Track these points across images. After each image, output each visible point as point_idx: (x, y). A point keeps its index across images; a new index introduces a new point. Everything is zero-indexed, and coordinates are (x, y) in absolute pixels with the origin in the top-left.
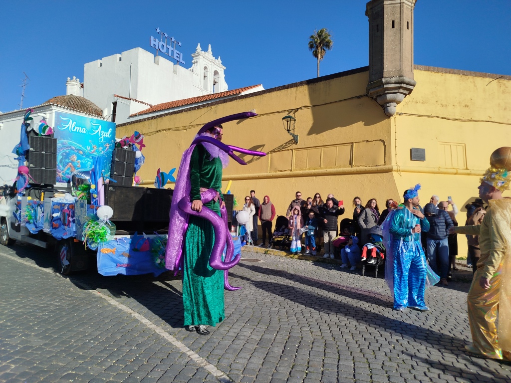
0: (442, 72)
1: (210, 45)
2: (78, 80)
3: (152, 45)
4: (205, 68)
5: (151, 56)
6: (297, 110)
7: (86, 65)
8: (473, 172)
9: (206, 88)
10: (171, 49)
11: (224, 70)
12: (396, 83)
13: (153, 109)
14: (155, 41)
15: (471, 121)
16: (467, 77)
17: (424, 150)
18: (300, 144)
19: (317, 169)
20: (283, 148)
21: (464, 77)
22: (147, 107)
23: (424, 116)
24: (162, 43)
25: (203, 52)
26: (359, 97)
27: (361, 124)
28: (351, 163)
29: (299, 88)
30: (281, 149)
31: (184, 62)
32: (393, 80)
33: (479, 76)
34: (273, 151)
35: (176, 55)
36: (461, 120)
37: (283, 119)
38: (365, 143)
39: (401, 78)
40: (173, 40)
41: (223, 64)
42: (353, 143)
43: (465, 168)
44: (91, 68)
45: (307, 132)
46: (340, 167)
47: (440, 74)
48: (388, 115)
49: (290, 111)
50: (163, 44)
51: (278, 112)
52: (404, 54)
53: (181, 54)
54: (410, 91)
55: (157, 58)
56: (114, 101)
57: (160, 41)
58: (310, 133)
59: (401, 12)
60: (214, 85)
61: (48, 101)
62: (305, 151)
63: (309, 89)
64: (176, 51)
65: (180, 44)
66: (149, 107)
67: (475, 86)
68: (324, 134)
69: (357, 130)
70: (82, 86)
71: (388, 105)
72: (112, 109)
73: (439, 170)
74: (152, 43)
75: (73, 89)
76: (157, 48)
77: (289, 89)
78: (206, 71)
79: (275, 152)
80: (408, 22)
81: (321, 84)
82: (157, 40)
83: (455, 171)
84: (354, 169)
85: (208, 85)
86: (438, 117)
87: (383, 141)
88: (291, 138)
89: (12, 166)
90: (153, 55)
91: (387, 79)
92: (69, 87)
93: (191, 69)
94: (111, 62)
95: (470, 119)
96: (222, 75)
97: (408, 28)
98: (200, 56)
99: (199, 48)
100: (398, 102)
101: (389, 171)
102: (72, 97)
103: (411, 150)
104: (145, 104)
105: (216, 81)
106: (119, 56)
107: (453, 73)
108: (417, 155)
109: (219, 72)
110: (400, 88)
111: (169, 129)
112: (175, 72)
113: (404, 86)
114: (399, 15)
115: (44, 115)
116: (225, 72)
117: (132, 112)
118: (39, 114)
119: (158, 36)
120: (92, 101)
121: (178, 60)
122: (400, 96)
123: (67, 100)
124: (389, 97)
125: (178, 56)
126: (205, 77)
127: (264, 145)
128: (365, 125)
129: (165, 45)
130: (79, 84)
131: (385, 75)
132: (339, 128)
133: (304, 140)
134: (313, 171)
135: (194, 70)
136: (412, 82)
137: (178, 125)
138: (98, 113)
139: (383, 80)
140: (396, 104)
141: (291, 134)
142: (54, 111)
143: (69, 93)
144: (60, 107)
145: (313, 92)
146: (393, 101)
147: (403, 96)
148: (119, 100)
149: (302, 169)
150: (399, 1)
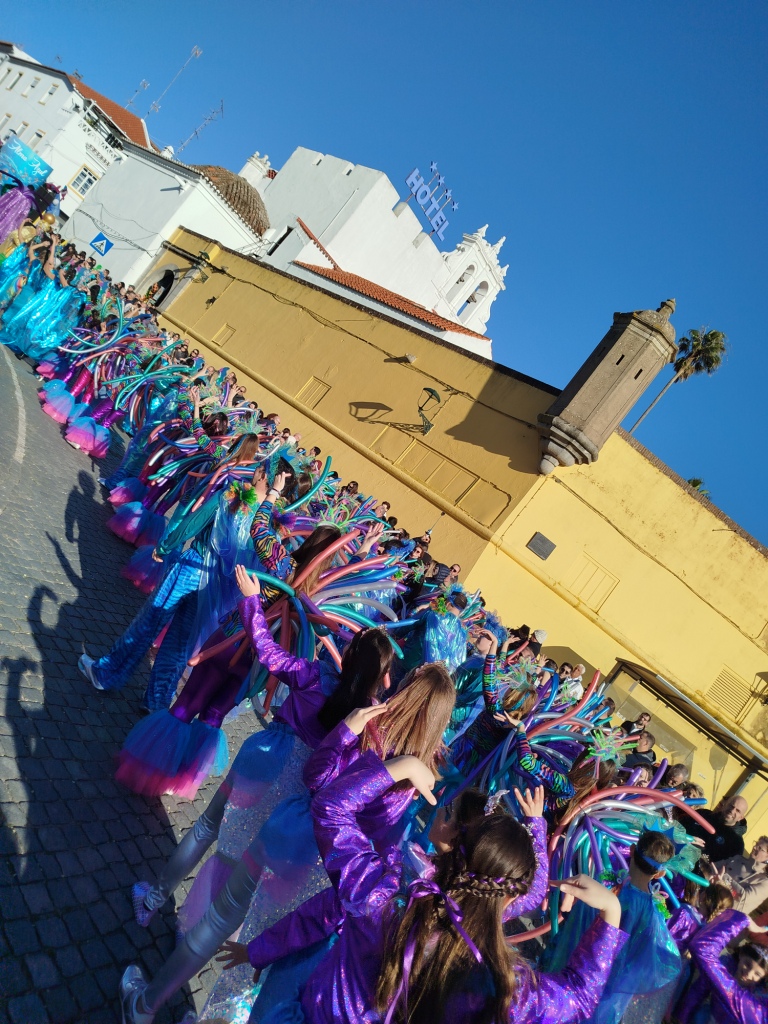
0: (660, 469)
1: (504, 238)
2: (269, 163)
3: (409, 182)
4: (471, 268)
5: (395, 197)
6: (457, 392)
7: (300, 149)
8: (600, 621)
9: (450, 297)
10: (435, 204)
11: (501, 291)
12: (567, 433)
13: (335, 276)
14: (418, 179)
15: (652, 558)
16: (693, 500)
17: (553, 546)
18: (427, 438)
19: (420, 482)
20: (407, 429)
21: (688, 497)
22: (327, 265)
23: (589, 506)
24: (426, 188)
25: (485, 242)
26: (530, 426)
27: (507, 460)
28: (457, 501)
29: (483, 367)
30: (404, 428)
31: (442, 238)
32: (566, 427)
33: (711, 511)
34: (393, 425)
35: (437, 218)
36: (639, 548)
37: (425, 389)
38: (491, 486)
39: (577, 432)
40: (449, 194)
41: (506, 280)
42: (479, 477)
43: (596, 610)
44: (304, 160)
45: (447, 429)
46: (444, 496)
47: (656, 470)
48: (539, 472)
49: (449, 388)
50: (428, 191)
51: (436, 380)
52: (604, 405)
53: (447, 223)
54: (585, 461)
55: (402, 205)
56: (291, 226)
57: (426, 183)
58: (449, 432)
59: (640, 352)
60: (468, 302)
61: (206, 168)
62: (425, 450)
63: (492, 377)
64: (441, 213)
65: (456, 207)
66: (331, 267)
67: (695, 519)
68: (462, 444)
69: (496, 465)
70: (272, 174)
71: (546, 456)
72: (281, 236)
73: (555, 584)
74: (412, 179)
75: (253, 173)
76: (414, 190)
78: (469, 272)
79: (395, 427)
80: (641, 371)
81: (507, 380)
82: (422, 180)
83: (576, 602)
84: (456, 510)
85: (457, 297)
86: (609, 522)
87: (510, 497)
88: (420, 422)
89: (98, 224)
90: (398, 198)
91: (560, 421)
92: (249, 166)
93: (447, 254)
94: (334, 168)
95: (653, 555)
96: (491, 295)
97: (636, 377)
98: (474, 245)
99: (483, 231)
100: (562, 464)
101: (486, 538)
102: (242, 183)
103: (536, 533)
104: (330, 259)
105: (476, 297)
106: (350, 166)
108: (540, 545)
109: (490, 288)
110: (569, 443)
111: (309, 311)
112: (416, 243)
113: (577, 445)
114: (634, 353)
115: (183, 183)
116: (501, 294)
117: (300, 259)
118: (177, 177)
119: (427, 175)
120: (267, 207)
121: (436, 228)
122: (566, 456)
123: (231, 183)
124: (552, 446)
125: (440, 223)
126: (461, 280)
127: (391, 410)
128: (510, 465)
129: (429, 195)
130: (268, 167)
131: (562, 415)
132: (480, 448)
133: (437, 436)
134: (412, 481)
135: (449, 259)
136: (592, 446)
137: (322, 313)
138: (259, 229)
139: (555, 420)
140: (557, 463)
141: (422, 415)
142: (198, 186)
143: (242, 174)
144: (211, 187)
145: (491, 383)
146: (555, 456)
147: (573, 459)
148: (298, 230)
149: (405, 471)
150: (647, 336)
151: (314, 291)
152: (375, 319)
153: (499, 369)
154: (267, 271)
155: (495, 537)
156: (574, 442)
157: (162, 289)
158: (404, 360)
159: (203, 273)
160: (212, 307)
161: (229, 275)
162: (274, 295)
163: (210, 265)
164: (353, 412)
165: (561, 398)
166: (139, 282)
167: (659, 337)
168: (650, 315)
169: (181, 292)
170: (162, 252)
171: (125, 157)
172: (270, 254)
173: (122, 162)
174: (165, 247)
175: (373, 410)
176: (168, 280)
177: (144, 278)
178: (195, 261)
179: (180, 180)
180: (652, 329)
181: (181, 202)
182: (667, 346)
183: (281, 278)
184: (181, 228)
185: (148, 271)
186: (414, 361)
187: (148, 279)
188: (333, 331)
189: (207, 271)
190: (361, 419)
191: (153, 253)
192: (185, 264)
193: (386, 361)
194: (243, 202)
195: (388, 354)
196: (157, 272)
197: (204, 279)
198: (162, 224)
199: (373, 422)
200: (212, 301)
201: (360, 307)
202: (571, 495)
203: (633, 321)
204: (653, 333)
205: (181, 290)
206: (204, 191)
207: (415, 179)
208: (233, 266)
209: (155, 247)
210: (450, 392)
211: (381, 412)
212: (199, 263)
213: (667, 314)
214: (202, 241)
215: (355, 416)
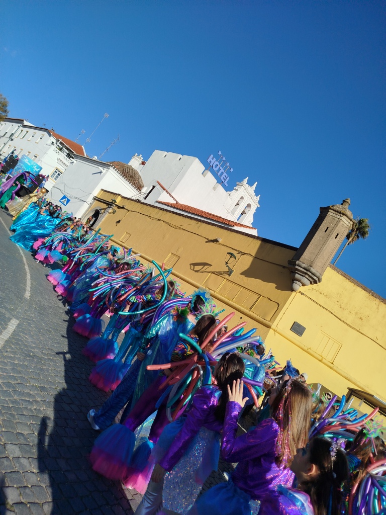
0: (355, 284)
1: (257, 183)
2: (142, 158)
3: (209, 161)
4: (242, 198)
5: (203, 168)
6: (244, 254)
7: (156, 151)
8: (334, 368)
9: (233, 213)
10: (222, 170)
11: (258, 207)
12: (304, 268)
13: (176, 206)
14: (213, 159)
15: (358, 331)
16: (375, 299)
17: (304, 329)
18: (231, 278)
19: (230, 300)
20: (220, 274)
21: (372, 297)
22: (173, 202)
23: (321, 306)
25: (247, 185)
27: (274, 285)
28: (251, 308)
29: (255, 240)
30: (219, 274)
31: (227, 185)
32: (303, 265)
34: (213, 273)
35: (223, 176)
36: (350, 326)
37: (228, 253)
38: (268, 299)
39: (309, 267)
40: (228, 165)
41: (259, 202)
42: (261, 295)
43: (332, 362)
44: (158, 155)
45: (241, 272)
46: (243, 307)
47: (353, 284)
48: (292, 290)
49: (240, 252)
50: (218, 164)
51: (233, 249)
52: (322, 253)
53: (228, 178)
54: (315, 282)
55: (206, 171)
56: (154, 185)
57: (216, 161)
58: (242, 274)
59: (336, 225)
60: (242, 214)
61: (113, 162)
62: (231, 284)
63: (261, 245)
64: (225, 174)
65: (232, 170)
66: (175, 202)
67: (378, 308)
68: (249, 279)
69: (269, 288)
70: (143, 163)
71: (295, 282)
72: (150, 190)
73: (308, 349)
74: (210, 159)
75: (135, 163)
76: (211, 164)
77: (249, 238)
78: (241, 200)
79: (214, 274)
80: (338, 234)
81: (269, 245)
82: (215, 159)
83: (320, 358)
84: (251, 313)
85: (236, 212)
86: (332, 313)
87: (278, 304)
88: (227, 270)
90: (204, 168)
91: (300, 263)
92: (133, 160)
93: (229, 192)
94: (173, 158)
95: (358, 329)
96: (253, 210)
97: (336, 238)
98: (242, 187)
99: (246, 180)
100: (303, 285)
101: (269, 327)
102: (130, 168)
103: (295, 322)
104: (174, 199)
105: (246, 211)
106: (180, 156)
107: (364, 289)
108: (298, 329)
109: (252, 206)
110: (306, 274)
111: (166, 223)
112: (214, 188)
113: (310, 274)
114: (333, 226)
115: (102, 170)
116: (257, 209)
117: (160, 199)
118: (99, 167)
119: (217, 157)
120: (142, 178)
121: (223, 181)
122: (305, 280)
123: (125, 168)
124: (297, 276)
125: (225, 178)
126: (238, 204)
127: (211, 265)
128: (276, 288)
130: (141, 160)
131: (300, 259)
132: (259, 281)
133: (236, 276)
134: (226, 300)
135: (231, 195)
136: (318, 274)
137: (173, 223)
138: (139, 188)
139: (297, 262)
140: (301, 285)
141: (227, 266)
142: (110, 170)
143: (130, 164)
144: (116, 170)
145: (260, 248)
146: (299, 281)
147: (309, 282)
148: (158, 187)
149: (222, 295)
150: (339, 217)
151: (168, 213)
152: (199, 223)
153: (264, 241)
154: (145, 206)
155: (274, 326)
156: (308, 273)
157: (94, 219)
158: (216, 241)
159: (113, 209)
160: (118, 225)
161: (126, 209)
162: (149, 217)
163: (117, 205)
164: (192, 268)
165: (299, 252)
166: (82, 216)
167: (344, 217)
168: (338, 207)
169: (104, 219)
170: (93, 202)
171: (75, 162)
172: (145, 198)
173: (74, 164)
174: (95, 199)
175: (201, 267)
176: (97, 214)
177: (85, 214)
178: (109, 204)
179: (101, 168)
180: (341, 213)
181: (102, 178)
182: (349, 221)
183: (152, 209)
184: (102, 190)
185: (87, 211)
186: (220, 241)
187: (87, 214)
188: (179, 230)
189: (116, 208)
190: (196, 271)
191: (89, 203)
192: (105, 206)
193: (206, 242)
194: (131, 176)
195: (207, 239)
196: (91, 211)
197: (114, 212)
198: (93, 189)
199: (203, 272)
200: (119, 222)
201: (191, 218)
202: (311, 301)
203: (330, 210)
204: (341, 215)
205: (103, 219)
206: (112, 173)
207: (211, 159)
208: (128, 205)
209: (90, 199)
210: (240, 254)
211: (206, 267)
212: (112, 205)
213: (346, 206)
214: (112, 195)
215: (193, 270)
